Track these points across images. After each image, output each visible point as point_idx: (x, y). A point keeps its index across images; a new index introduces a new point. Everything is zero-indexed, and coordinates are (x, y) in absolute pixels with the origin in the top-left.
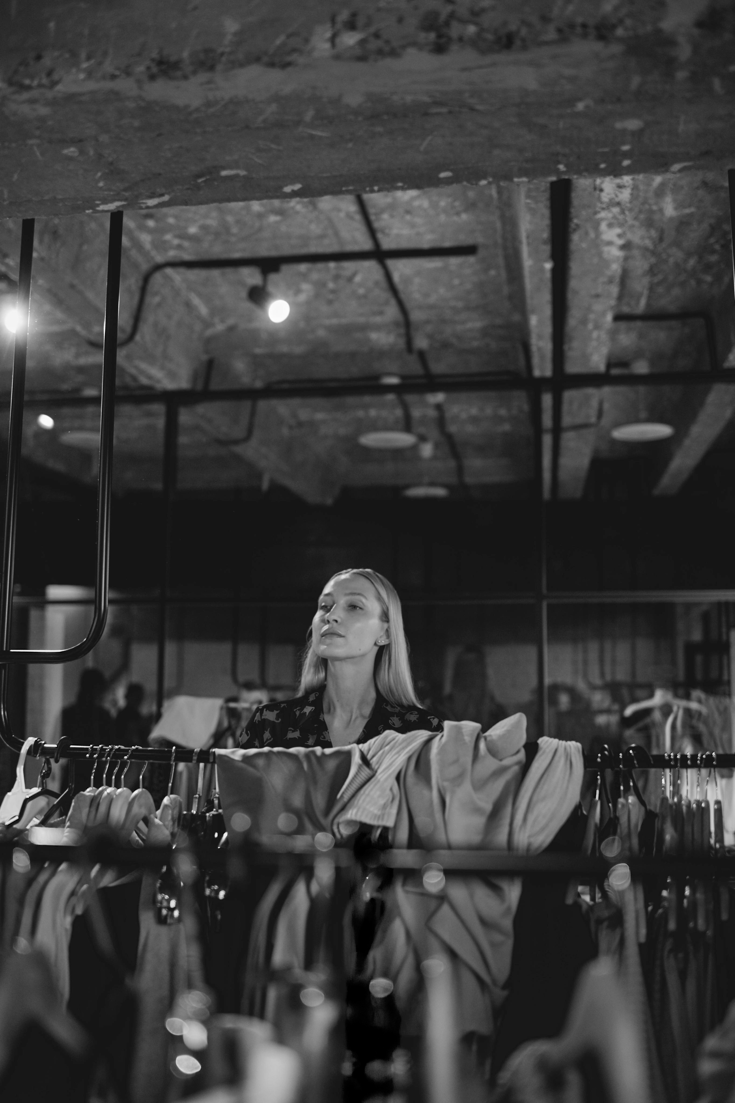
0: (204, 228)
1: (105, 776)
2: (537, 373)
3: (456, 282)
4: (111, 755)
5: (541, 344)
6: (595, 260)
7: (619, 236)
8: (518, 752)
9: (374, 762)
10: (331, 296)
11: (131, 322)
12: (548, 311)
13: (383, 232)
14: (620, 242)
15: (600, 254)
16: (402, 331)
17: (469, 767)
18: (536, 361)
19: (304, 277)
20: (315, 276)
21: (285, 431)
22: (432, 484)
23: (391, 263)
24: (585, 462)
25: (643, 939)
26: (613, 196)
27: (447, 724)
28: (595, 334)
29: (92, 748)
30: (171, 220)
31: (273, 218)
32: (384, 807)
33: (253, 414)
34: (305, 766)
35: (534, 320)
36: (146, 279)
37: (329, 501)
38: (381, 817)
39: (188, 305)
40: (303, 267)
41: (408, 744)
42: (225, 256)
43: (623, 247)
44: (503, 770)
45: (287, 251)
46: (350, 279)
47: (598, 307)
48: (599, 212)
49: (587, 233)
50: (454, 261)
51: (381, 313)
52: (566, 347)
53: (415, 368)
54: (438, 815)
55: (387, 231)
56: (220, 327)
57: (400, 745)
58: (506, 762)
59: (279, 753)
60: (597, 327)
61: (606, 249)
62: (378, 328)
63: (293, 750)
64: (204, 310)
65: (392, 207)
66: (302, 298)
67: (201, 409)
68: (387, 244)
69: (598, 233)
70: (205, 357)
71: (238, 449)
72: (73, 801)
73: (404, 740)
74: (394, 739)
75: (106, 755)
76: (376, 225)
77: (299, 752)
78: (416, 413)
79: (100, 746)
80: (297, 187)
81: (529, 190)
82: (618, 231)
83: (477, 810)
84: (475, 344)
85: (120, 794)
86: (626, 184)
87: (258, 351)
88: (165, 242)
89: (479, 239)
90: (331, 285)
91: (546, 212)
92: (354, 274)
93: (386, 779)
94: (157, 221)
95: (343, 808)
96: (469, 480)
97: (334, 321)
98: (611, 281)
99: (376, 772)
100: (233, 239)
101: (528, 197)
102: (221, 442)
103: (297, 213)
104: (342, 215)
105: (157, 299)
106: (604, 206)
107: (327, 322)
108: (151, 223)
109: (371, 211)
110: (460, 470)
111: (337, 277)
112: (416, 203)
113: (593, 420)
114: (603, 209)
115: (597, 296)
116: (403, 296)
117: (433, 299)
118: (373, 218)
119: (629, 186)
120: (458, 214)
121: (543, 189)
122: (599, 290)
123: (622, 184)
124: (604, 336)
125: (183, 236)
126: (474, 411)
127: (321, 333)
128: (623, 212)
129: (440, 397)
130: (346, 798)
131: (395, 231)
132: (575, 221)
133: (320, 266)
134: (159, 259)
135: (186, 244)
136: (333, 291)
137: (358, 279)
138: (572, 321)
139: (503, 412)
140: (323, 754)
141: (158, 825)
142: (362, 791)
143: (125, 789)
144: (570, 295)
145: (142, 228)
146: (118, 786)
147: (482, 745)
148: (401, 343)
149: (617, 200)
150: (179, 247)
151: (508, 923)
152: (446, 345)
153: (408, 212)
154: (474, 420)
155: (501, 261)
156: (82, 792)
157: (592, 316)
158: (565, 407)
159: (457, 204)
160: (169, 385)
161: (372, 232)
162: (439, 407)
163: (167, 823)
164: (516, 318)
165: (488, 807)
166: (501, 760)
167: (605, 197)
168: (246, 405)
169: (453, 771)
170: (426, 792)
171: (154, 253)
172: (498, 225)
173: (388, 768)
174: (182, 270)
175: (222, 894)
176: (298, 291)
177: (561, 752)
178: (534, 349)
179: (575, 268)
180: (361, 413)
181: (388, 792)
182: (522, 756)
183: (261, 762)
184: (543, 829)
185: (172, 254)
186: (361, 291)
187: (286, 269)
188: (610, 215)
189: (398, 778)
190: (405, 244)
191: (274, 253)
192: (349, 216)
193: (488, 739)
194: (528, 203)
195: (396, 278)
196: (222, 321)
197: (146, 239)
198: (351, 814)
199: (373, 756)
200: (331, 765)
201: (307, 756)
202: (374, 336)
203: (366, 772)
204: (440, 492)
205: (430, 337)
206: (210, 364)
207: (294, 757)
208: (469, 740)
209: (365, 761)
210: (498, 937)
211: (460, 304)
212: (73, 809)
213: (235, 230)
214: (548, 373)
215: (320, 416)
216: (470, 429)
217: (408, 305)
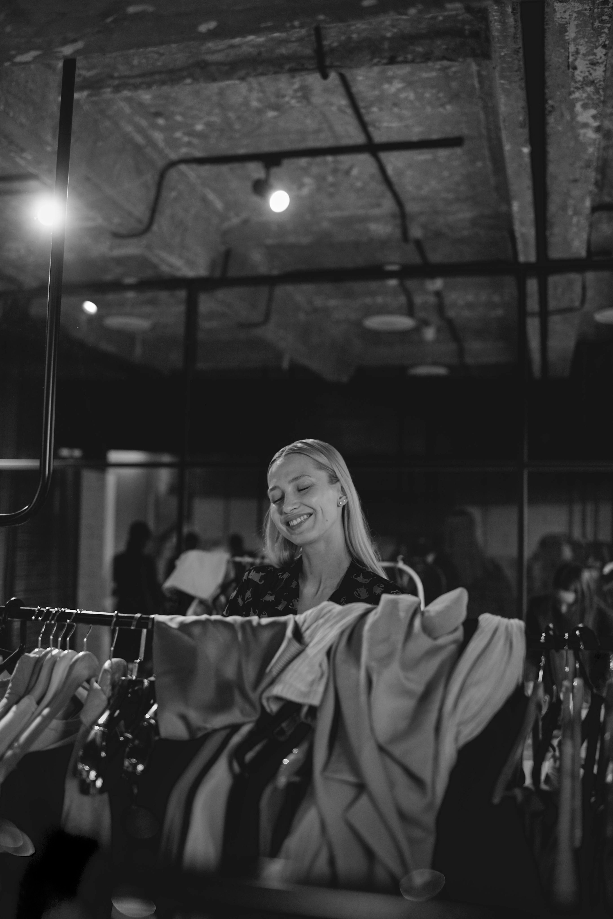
0: (208, 124)
1: (51, 637)
2: (522, 259)
3: (446, 174)
4: (55, 618)
5: (524, 230)
6: (572, 144)
7: (594, 117)
8: (456, 630)
9: (307, 635)
10: (331, 190)
11: (148, 214)
12: (529, 196)
13: (374, 126)
14: (596, 124)
15: (576, 137)
16: (398, 221)
17: (400, 646)
18: (520, 247)
19: (305, 171)
20: (315, 170)
21: (302, 317)
22: (435, 364)
23: (384, 156)
24: (571, 344)
25: (577, 843)
26: (587, 74)
27: (385, 597)
28: (575, 220)
29: (39, 610)
30: (179, 118)
31: (271, 114)
32: (312, 684)
33: (270, 300)
34: (240, 636)
35: (516, 206)
36: (162, 175)
37: (345, 379)
38: (307, 695)
39: (204, 200)
40: (303, 161)
41: (343, 618)
42: (231, 152)
43: (598, 129)
44: (438, 649)
45: (287, 146)
46: (347, 173)
47: (576, 192)
48: (574, 92)
49: (562, 116)
50: (442, 153)
51: (379, 205)
52: (548, 233)
53: (415, 258)
54: (363, 697)
55: (377, 124)
56: (235, 221)
57: (335, 617)
58: (441, 641)
59: (216, 622)
60: (576, 213)
61: (582, 131)
62: (376, 219)
63: (230, 619)
64: (219, 205)
65: (380, 100)
66: (305, 191)
67: (221, 294)
68: (379, 137)
69: (574, 116)
70: (222, 248)
71: (258, 332)
72: (18, 662)
73: (339, 613)
74: (330, 611)
75: (50, 618)
76: (367, 118)
77: (235, 621)
78: (418, 300)
79: (47, 608)
80: (212, 25)
81: (503, 70)
82: (593, 112)
83: (407, 693)
84: (465, 233)
85: (65, 656)
86: (600, 61)
87: (269, 241)
88: (177, 139)
89: (464, 131)
90: (331, 179)
91: (521, 93)
92: (351, 168)
93: (315, 655)
94: (167, 118)
95: (272, 682)
96: (469, 360)
97: (337, 214)
98: (588, 166)
99: (307, 645)
100: (237, 135)
101: (502, 77)
102: (242, 326)
103: (292, 107)
104: (334, 109)
105: (174, 194)
106: (578, 85)
107: (331, 215)
108: (161, 121)
109: (361, 104)
110: (461, 352)
111: (335, 171)
112: (403, 95)
113: (577, 304)
114: (578, 88)
115: (575, 181)
116: (397, 188)
117: (425, 191)
118: (363, 111)
119: (602, 63)
120: (443, 105)
121: (516, 68)
122: (577, 176)
123: (595, 61)
124: (584, 222)
125: (192, 133)
126: (470, 298)
127: (325, 225)
128: (597, 92)
129: (438, 284)
130: (275, 672)
131: (385, 124)
132: (550, 102)
133: (319, 159)
134: (173, 156)
135: (195, 141)
136: (333, 185)
137: (355, 172)
138: (552, 208)
139: (496, 298)
140: (259, 624)
141: (96, 689)
142: (290, 667)
143: (70, 651)
144: (549, 181)
145: (155, 127)
146: (64, 648)
147: (417, 623)
148: (398, 233)
149: (591, 78)
150: (189, 144)
151: (430, 819)
152: (438, 235)
153: (395, 105)
154: (470, 306)
155: (486, 152)
156: (27, 654)
157: (571, 202)
158: (551, 292)
159: (441, 95)
160: (189, 273)
161: (364, 125)
162: (438, 294)
163: (105, 688)
164: (503, 208)
165: (419, 688)
166: (435, 639)
167: (579, 76)
168: (264, 291)
169: (383, 649)
170: (353, 671)
171: (167, 151)
172: (482, 116)
173: (318, 643)
174: (194, 166)
175: (140, 768)
176: (301, 186)
177: (501, 631)
178: (518, 235)
179: (552, 152)
180: (368, 300)
181: (317, 667)
182: (459, 634)
183: (197, 630)
184: (474, 717)
185: (184, 151)
186: (359, 184)
187: (287, 163)
188: (585, 95)
189: (328, 653)
190: (396, 138)
191: (275, 149)
192: (341, 110)
193: (426, 614)
194: (503, 84)
195: (390, 171)
196: (237, 215)
197: (158, 136)
198: (278, 690)
199: (308, 629)
200: (266, 636)
201: (243, 625)
202: (373, 227)
203: (296, 646)
204: (441, 371)
205: (424, 227)
206: (228, 255)
207: (229, 626)
208: (403, 615)
209: (298, 634)
210: (418, 833)
211: (450, 196)
212: (17, 671)
213: (237, 126)
214: (532, 258)
215: (333, 303)
216: (466, 313)
217: (404, 197)
